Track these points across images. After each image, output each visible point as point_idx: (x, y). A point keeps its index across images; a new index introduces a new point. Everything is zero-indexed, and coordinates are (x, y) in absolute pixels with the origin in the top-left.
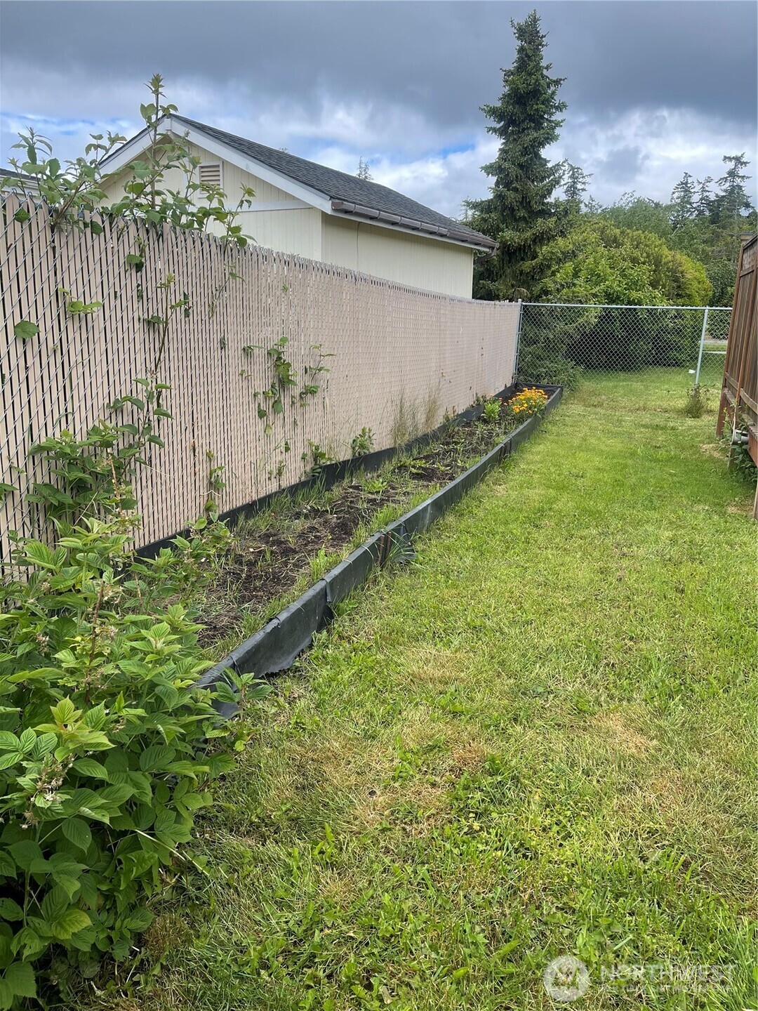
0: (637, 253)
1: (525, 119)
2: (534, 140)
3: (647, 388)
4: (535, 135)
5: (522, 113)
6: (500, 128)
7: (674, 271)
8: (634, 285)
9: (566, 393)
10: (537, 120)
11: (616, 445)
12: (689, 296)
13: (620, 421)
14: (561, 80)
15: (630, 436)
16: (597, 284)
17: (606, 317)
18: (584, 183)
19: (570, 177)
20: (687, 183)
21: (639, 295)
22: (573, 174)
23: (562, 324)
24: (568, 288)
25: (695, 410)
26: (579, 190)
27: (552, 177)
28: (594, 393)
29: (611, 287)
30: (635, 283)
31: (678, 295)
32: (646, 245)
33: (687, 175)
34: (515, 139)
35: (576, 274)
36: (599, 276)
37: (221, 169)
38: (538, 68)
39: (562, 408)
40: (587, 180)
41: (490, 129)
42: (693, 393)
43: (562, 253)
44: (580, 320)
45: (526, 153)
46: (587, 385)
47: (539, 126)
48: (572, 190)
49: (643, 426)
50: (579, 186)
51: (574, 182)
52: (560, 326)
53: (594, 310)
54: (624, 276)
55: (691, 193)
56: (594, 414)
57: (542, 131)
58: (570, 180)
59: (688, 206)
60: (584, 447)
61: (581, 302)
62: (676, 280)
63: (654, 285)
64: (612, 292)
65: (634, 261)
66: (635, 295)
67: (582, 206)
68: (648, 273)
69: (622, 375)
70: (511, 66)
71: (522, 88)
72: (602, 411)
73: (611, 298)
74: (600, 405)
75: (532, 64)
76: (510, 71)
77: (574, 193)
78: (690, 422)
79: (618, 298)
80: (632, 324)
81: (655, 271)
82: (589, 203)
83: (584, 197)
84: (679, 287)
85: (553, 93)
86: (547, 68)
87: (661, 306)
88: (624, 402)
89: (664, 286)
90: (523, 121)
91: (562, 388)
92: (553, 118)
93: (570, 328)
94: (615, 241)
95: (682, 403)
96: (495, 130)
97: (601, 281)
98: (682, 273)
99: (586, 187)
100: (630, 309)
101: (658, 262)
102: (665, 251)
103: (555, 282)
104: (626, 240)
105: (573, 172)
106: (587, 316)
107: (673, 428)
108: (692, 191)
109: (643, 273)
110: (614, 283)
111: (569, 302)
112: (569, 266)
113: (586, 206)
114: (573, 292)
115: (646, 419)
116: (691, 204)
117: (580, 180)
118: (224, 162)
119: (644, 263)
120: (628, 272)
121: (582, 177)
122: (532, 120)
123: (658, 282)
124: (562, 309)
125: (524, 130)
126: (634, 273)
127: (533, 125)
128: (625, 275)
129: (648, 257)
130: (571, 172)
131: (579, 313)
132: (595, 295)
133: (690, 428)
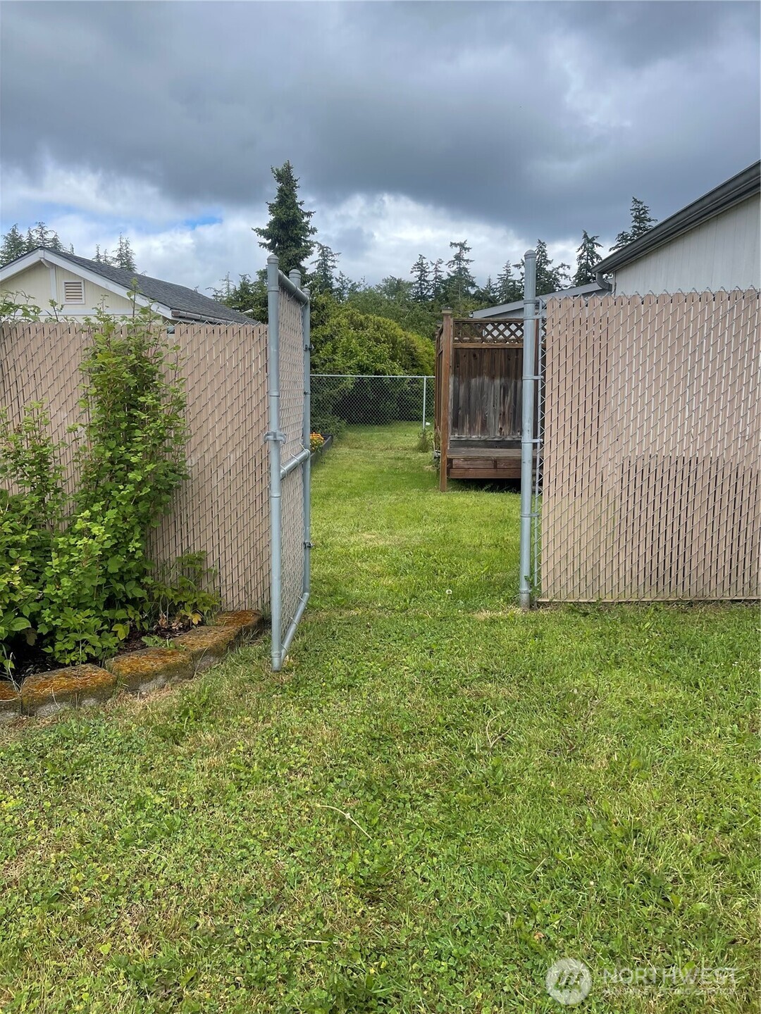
0: (378, 335)
1: (288, 239)
2: (296, 255)
3: (394, 436)
4: (297, 251)
5: (285, 235)
6: (269, 244)
7: (407, 348)
8: (379, 359)
9: (336, 440)
10: (297, 241)
11: (372, 468)
12: (422, 366)
13: (374, 456)
14: (311, 213)
15: (380, 464)
16: (351, 358)
17: (360, 384)
18: (333, 261)
19: (320, 255)
20: (422, 264)
21: (383, 366)
22: (323, 252)
23: (328, 390)
24: (330, 362)
25: (423, 448)
26: (329, 267)
27: (311, 282)
28: (355, 440)
29: (361, 361)
30: (379, 358)
31: (413, 365)
32: (385, 329)
33: (422, 257)
34: (281, 254)
35: (334, 352)
36: (351, 352)
37: (82, 285)
38: (295, 204)
39: (333, 450)
40: (336, 258)
41: (261, 244)
42: (422, 435)
43: (324, 336)
44: (341, 386)
45: (291, 264)
46: (351, 435)
47: (298, 245)
48: (323, 266)
49: (389, 458)
50: (329, 263)
51: (325, 260)
52: (327, 391)
53: (350, 377)
54: (370, 352)
55: (426, 272)
56: (357, 452)
57: (301, 249)
58: (320, 258)
59: (425, 284)
60: (350, 469)
61: (340, 373)
62: (411, 354)
63: (393, 358)
64: (362, 364)
65: (377, 340)
66: (380, 366)
67: (334, 280)
68: (388, 350)
69: (376, 428)
70: (274, 201)
71: (284, 218)
72: (362, 451)
73: (363, 369)
74: (361, 447)
75: (290, 201)
76: (273, 204)
77: (325, 269)
78: (421, 455)
79: (368, 368)
80: (381, 389)
81: (393, 348)
82: (340, 278)
83: (335, 273)
84: (414, 359)
85: (307, 223)
86: (301, 204)
87: (400, 375)
88: (378, 445)
89: (401, 359)
90: (286, 241)
91: (332, 437)
92: (308, 239)
93: (334, 392)
94: (361, 325)
95: (415, 444)
96: (265, 245)
97: (354, 356)
98: (414, 348)
99: (336, 264)
100: (378, 378)
101: (394, 342)
102: (399, 331)
103: (320, 358)
104: (369, 325)
105: (323, 251)
106: (346, 384)
107: (408, 459)
108: (427, 270)
109: (384, 349)
110: (364, 357)
111: (332, 373)
112: (329, 346)
113: (337, 280)
114: (334, 365)
115: (392, 454)
116: (427, 282)
117: (330, 258)
118: (85, 280)
119: (384, 342)
120: (374, 349)
121: (332, 256)
122: (293, 240)
123: (396, 357)
124: (327, 378)
125: (287, 247)
126: (378, 350)
127: (294, 244)
128: (372, 352)
129: (387, 337)
130: (321, 251)
131: (340, 381)
132: (350, 368)
133: (420, 458)
